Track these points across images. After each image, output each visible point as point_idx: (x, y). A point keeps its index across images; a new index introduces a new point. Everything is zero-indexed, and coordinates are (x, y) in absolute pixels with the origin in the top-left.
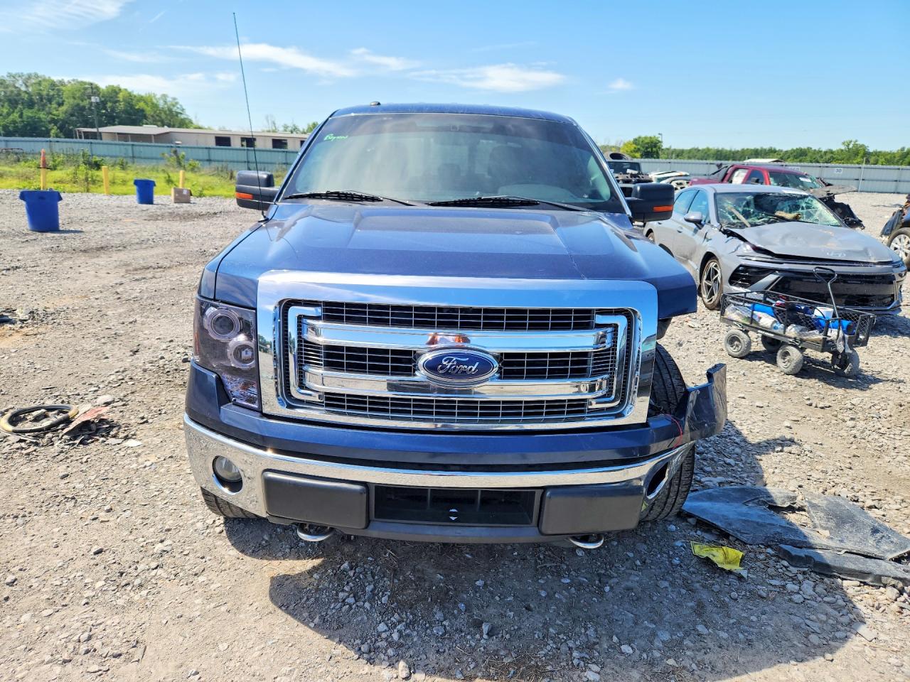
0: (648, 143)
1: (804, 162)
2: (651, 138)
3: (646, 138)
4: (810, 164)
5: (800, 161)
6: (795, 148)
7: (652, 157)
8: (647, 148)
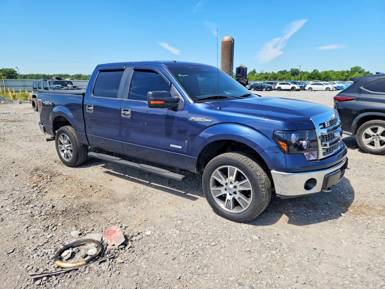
0: (8, 72)
1: (81, 80)
2: (9, 69)
3: (7, 69)
4: (83, 80)
5: (79, 79)
6: (75, 74)
7: (13, 78)
8: (9, 74)
